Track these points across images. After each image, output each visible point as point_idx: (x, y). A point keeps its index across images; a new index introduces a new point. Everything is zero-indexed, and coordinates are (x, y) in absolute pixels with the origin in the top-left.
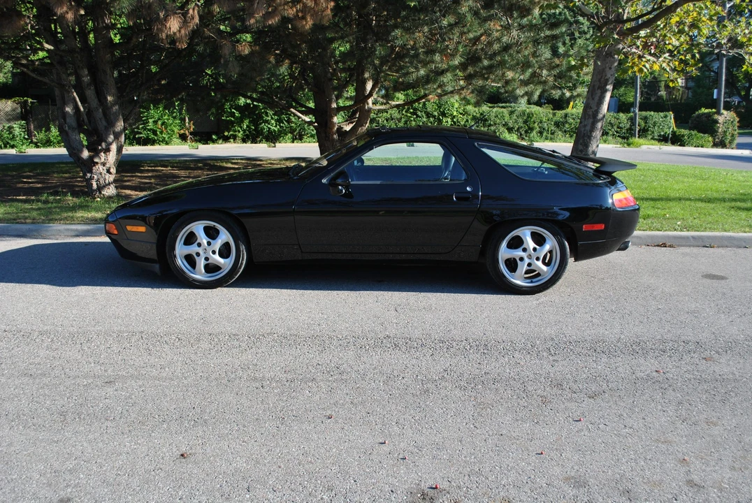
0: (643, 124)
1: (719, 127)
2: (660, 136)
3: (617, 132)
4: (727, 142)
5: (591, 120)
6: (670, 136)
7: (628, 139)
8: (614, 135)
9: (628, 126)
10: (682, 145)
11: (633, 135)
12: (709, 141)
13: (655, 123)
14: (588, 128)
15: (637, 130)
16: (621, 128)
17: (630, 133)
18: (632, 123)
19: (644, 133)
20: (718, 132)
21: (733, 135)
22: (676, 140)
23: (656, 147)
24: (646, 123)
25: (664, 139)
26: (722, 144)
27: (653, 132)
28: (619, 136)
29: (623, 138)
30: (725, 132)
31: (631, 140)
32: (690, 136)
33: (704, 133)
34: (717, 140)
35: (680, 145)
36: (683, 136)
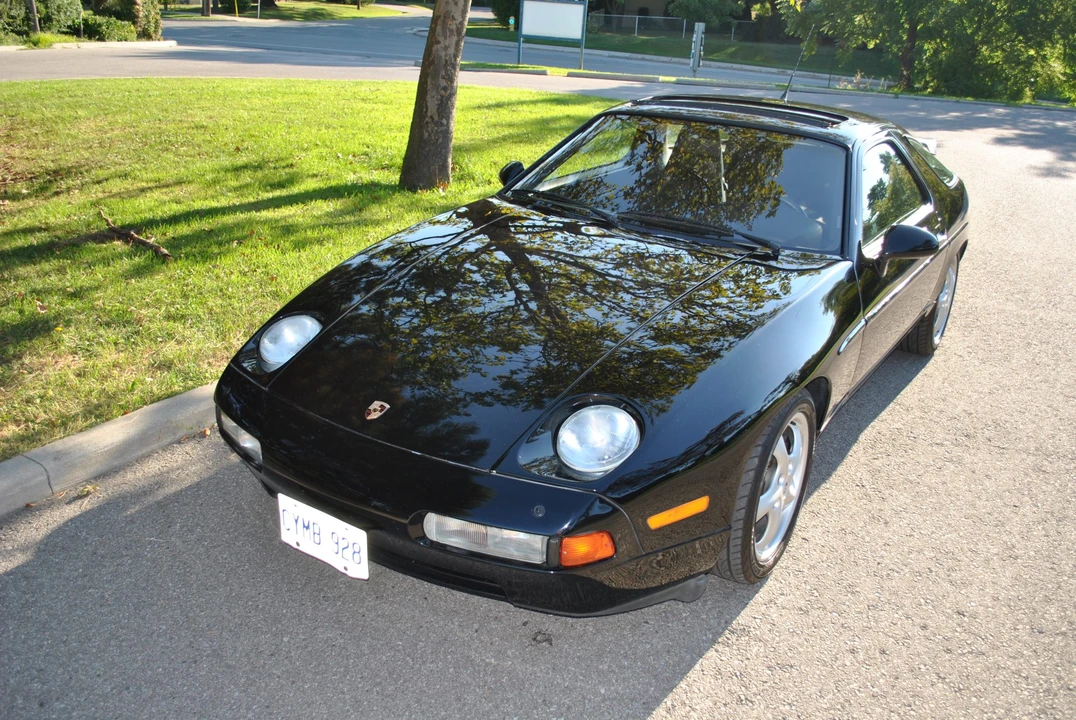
0: (42, 8)
1: (138, 11)
2: (69, 27)
3: (9, 24)
4: (152, 30)
5: (455, 39)
6: (82, 26)
7: (27, 34)
8: (5, 29)
9: (22, 13)
10: (102, 39)
11: (34, 29)
12: (132, 32)
13: (58, 7)
14: (451, 51)
15: (37, 19)
16: (13, 17)
17: (28, 25)
18: (27, 8)
19: (47, 22)
20: (137, 17)
21: (157, 21)
22: (91, 32)
23: (73, 45)
24: (47, 7)
25: (74, 31)
26: (145, 35)
27: (58, 21)
28: (12, 31)
29: (19, 33)
30: (146, 16)
31: (34, 37)
32: (109, 25)
33: (122, 20)
34: (139, 29)
35: (99, 40)
36: (100, 25)
